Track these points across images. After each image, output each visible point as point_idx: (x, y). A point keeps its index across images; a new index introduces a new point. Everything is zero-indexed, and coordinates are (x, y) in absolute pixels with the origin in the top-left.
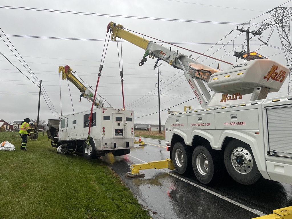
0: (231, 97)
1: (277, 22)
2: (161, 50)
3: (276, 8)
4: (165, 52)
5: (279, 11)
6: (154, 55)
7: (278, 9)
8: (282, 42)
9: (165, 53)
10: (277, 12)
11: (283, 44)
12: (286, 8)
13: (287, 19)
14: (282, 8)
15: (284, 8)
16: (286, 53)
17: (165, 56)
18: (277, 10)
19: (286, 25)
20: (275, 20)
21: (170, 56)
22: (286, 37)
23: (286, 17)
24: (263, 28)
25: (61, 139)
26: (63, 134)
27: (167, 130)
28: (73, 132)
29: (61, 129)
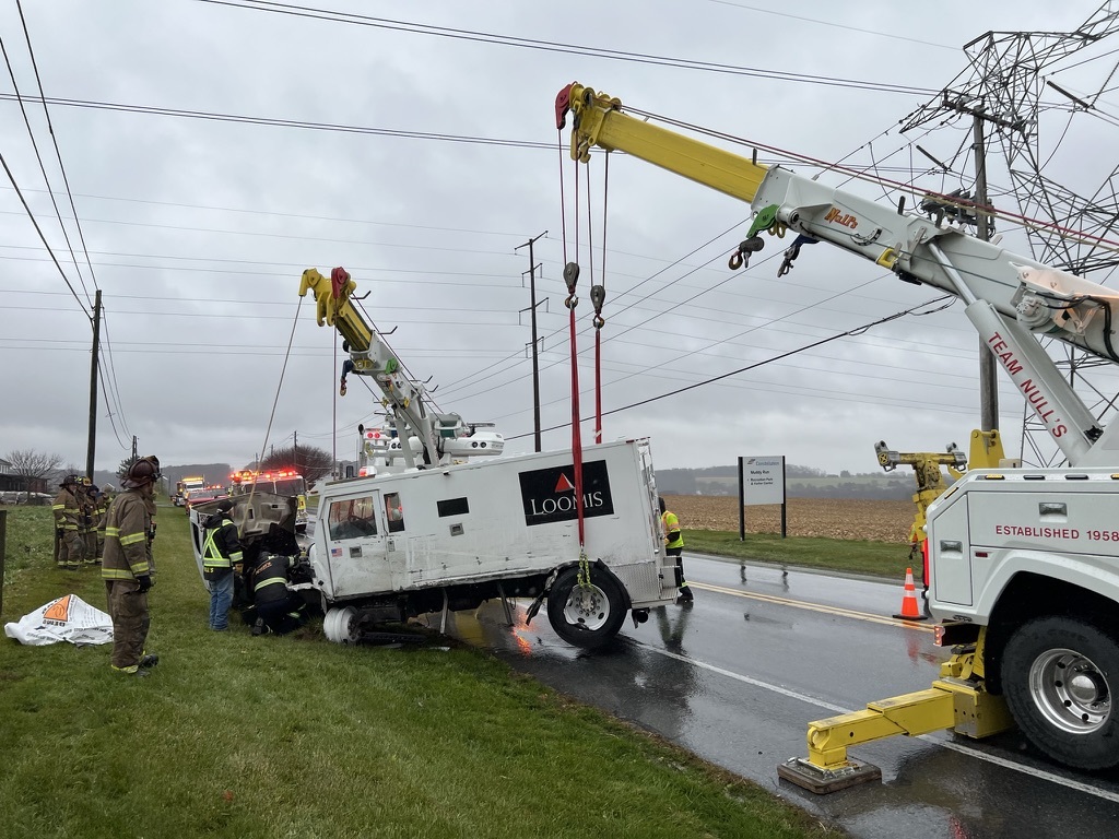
1: (991, 86)
2: (829, 205)
3: (990, 34)
4: (852, 214)
5: (1001, 48)
6: (801, 224)
7: (996, 37)
8: (1009, 165)
9: (853, 219)
10: (993, 50)
11: (1012, 172)
12: (1027, 37)
13: (1030, 77)
14: (1014, 34)
15: (1019, 35)
16: (1023, 203)
17: (854, 232)
18: (992, 44)
19: (1026, 98)
20: (985, 80)
21: (879, 232)
22: (1025, 147)
23: (1027, 69)
24: (939, 109)
25: (338, 589)
26: (361, 569)
27: (945, 548)
28: (444, 552)
29: (332, 545)
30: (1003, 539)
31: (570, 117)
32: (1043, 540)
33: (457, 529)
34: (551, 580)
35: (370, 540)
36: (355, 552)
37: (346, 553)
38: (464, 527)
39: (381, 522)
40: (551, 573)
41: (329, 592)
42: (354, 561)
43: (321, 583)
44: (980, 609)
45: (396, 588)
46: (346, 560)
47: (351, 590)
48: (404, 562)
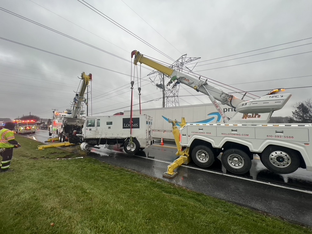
0: (251, 115)
2: (184, 77)
4: (189, 79)
25: (86, 136)
26: (91, 133)
27: (183, 135)
28: (106, 132)
29: (86, 128)
30: (193, 134)
31: (134, 56)
32: (199, 134)
33: (109, 128)
34: (126, 140)
35: (93, 128)
36: (90, 129)
37: (89, 129)
38: (111, 128)
39: (96, 124)
40: (126, 139)
41: (84, 137)
42: (90, 131)
43: (83, 135)
44: (189, 144)
45: (96, 138)
46: (88, 131)
47: (88, 137)
48: (99, 133)
